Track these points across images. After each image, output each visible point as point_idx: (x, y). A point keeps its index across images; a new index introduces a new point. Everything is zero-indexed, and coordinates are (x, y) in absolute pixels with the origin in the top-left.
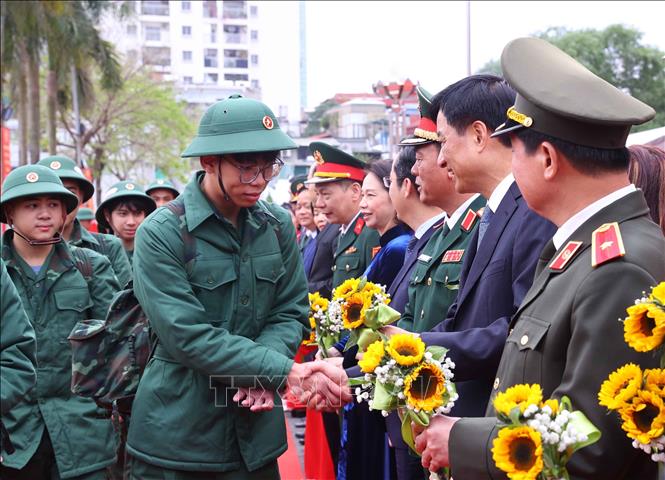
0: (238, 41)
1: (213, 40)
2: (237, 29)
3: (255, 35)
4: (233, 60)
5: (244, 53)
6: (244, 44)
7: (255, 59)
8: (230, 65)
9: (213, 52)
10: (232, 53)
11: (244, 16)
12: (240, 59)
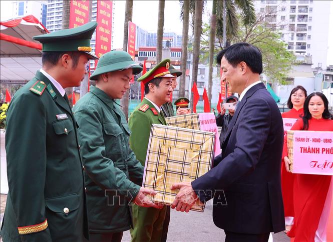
0: (302, 39)
1: (292, 39)
2: (302, 35)
3: (309, 37)
4: (300, 46)
5: (305, 43)
6: (305, 40)
7: (309, 46)
8: (298, 48)
9: (292, 44)
10: (299, 44)
11: (306, 30)
12: (303, 46)
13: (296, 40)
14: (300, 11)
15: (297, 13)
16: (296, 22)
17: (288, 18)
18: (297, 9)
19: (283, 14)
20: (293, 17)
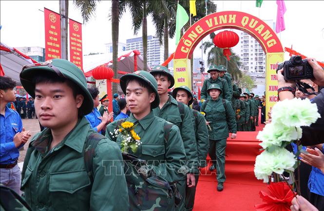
13: (258, 65)
14: (259, 51)
15: (258, 52)
16: (258, 57)
17: (254, 54)
18: (258, 50)
19: (252, 53)
20: (256, 54)
